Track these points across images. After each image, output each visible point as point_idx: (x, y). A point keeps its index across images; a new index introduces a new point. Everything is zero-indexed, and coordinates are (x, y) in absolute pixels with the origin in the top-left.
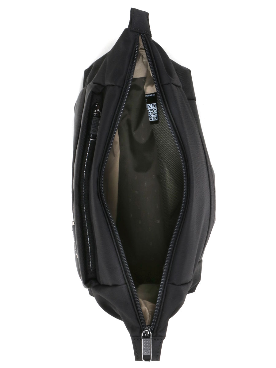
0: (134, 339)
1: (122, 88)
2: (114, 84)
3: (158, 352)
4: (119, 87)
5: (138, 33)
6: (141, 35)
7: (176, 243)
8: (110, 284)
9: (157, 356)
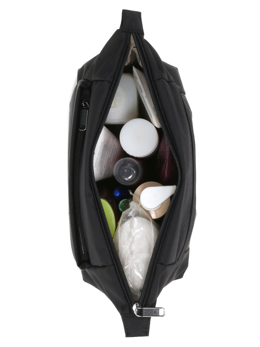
0: (124, 317)
1: (112, 83)
2: (104, 79)
3: (147, 328)
4: (109, 82)
5: (130, 33)
6: (133, 35)
7: (167, 226)
8: (100, 265)
9: (146, 332)
